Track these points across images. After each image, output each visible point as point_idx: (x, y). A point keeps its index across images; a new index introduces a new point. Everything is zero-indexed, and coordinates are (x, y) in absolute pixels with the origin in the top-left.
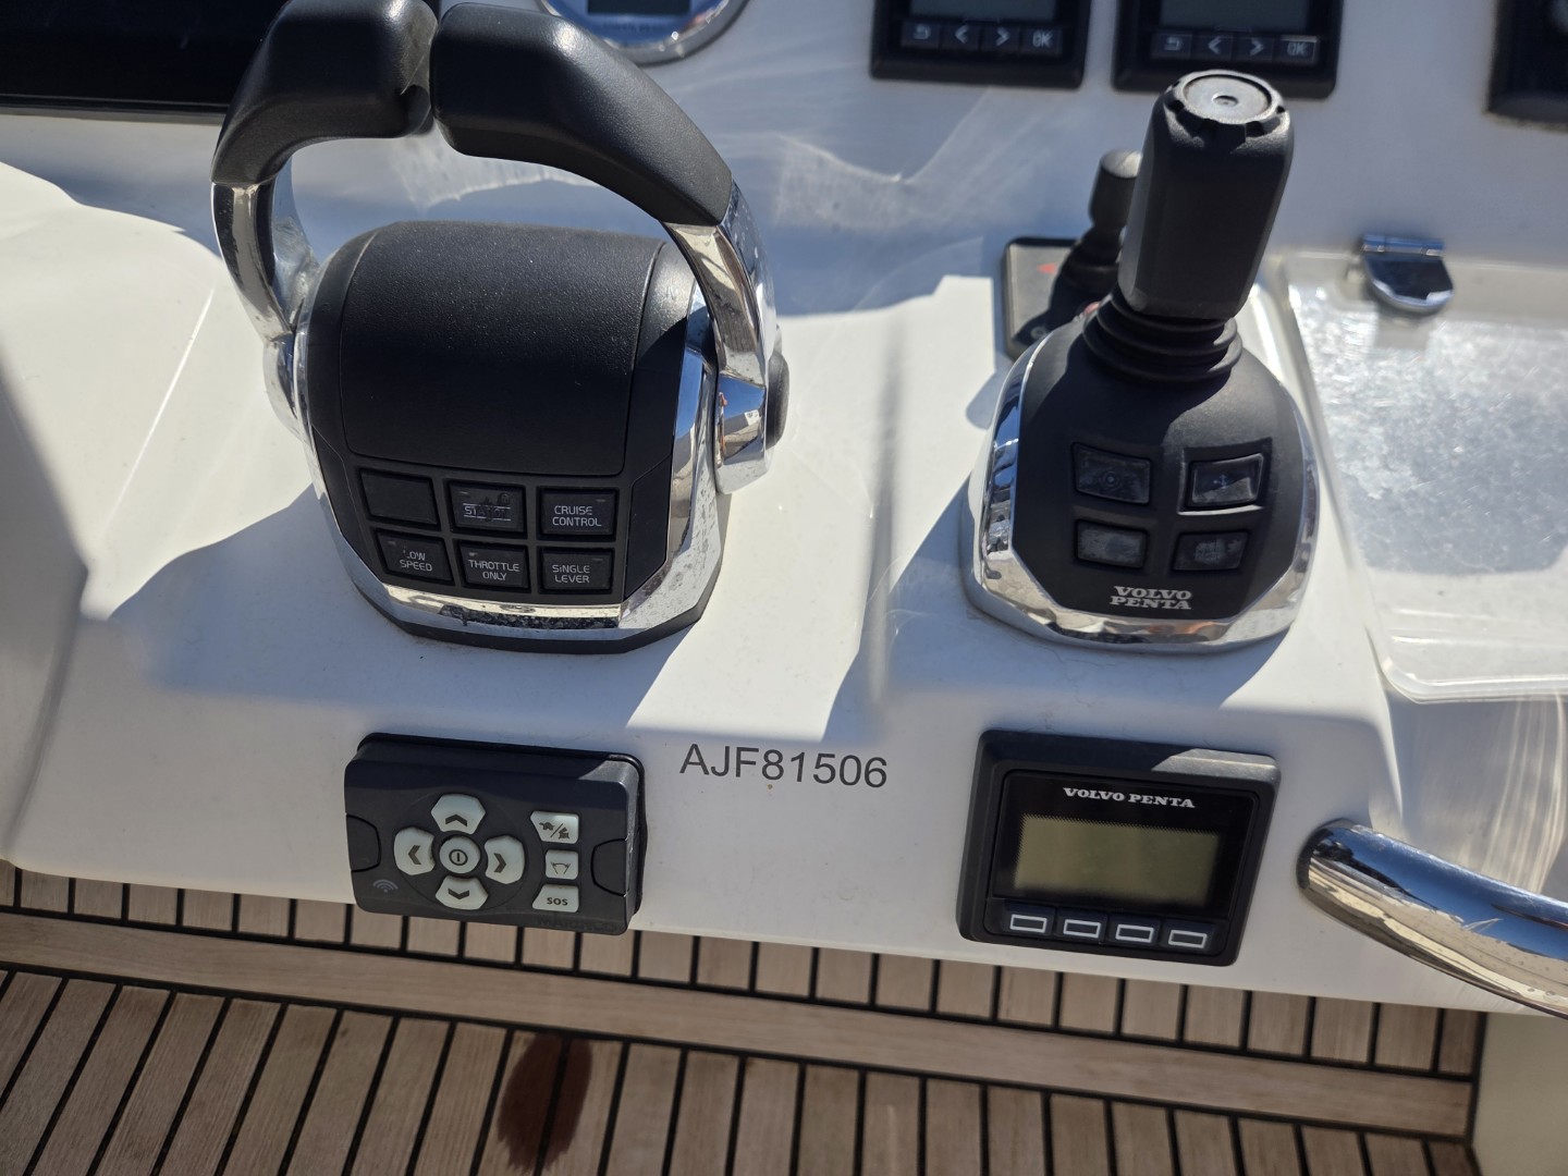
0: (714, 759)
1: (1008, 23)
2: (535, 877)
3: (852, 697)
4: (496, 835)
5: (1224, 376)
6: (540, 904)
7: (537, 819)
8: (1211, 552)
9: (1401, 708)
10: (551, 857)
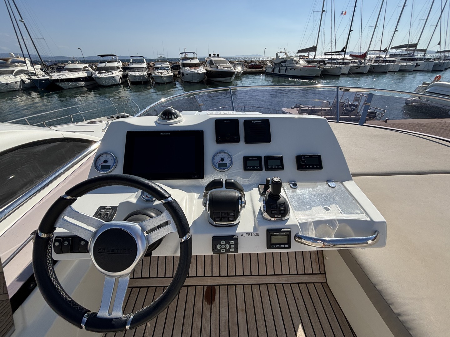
0: (244, 235)
1: (255, 166)
2: (230, 248)
3: (255, 228)
4: (226, 244)
5: (280, 198)
6: (230, 251)
7: (230, 242)
8: (282, 212)
9: (299, 223)
10: (231, 245)
